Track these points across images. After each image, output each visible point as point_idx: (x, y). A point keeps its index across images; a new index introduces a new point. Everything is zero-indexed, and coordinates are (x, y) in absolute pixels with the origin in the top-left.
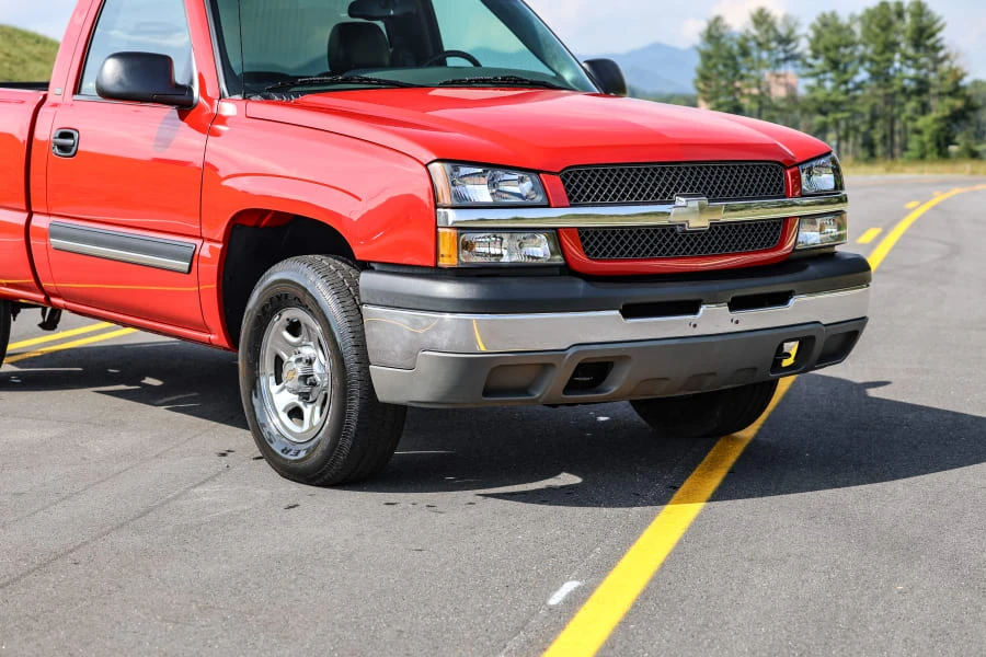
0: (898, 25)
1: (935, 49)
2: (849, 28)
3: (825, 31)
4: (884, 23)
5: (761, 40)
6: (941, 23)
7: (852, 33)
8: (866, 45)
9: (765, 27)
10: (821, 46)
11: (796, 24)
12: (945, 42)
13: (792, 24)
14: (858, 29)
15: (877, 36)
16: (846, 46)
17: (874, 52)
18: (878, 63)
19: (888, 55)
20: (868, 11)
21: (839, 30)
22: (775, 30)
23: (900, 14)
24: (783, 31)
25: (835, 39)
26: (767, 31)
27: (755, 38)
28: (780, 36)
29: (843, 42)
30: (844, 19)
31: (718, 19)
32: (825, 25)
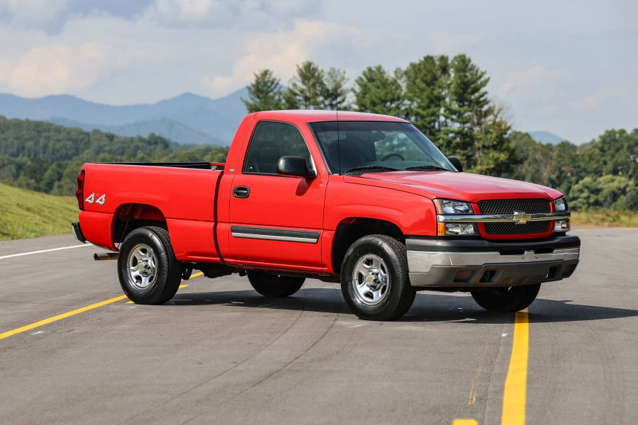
0: (443, 80)
1: (479, 103)
2: (394, 82)
3: (370, 85)
4: (429, 78)
5: (308, 94)
6: (485, 77)
7: (398, 87)
8: (411, 99)
9: (312, 81)
10: (367, 101)
11: (343, 78)
12: (488, 97)
13: (338, 79)
14: (403, 83)
15: (422, 90)
16: (392, 101)
17: (419, 107)
18: (423, 117)
19: (433, 109)
20: (413, 65)
21: (385, 84)
22: (322, 84)
23: (445, 70)
24: (329, 85)
25: (382, 93)
26: (314, 85)
27: (302, 92)
28: (327, 91)
29: (390, 96)
30: (390, 74)
31: (266, 73)
32: (371, 80)
